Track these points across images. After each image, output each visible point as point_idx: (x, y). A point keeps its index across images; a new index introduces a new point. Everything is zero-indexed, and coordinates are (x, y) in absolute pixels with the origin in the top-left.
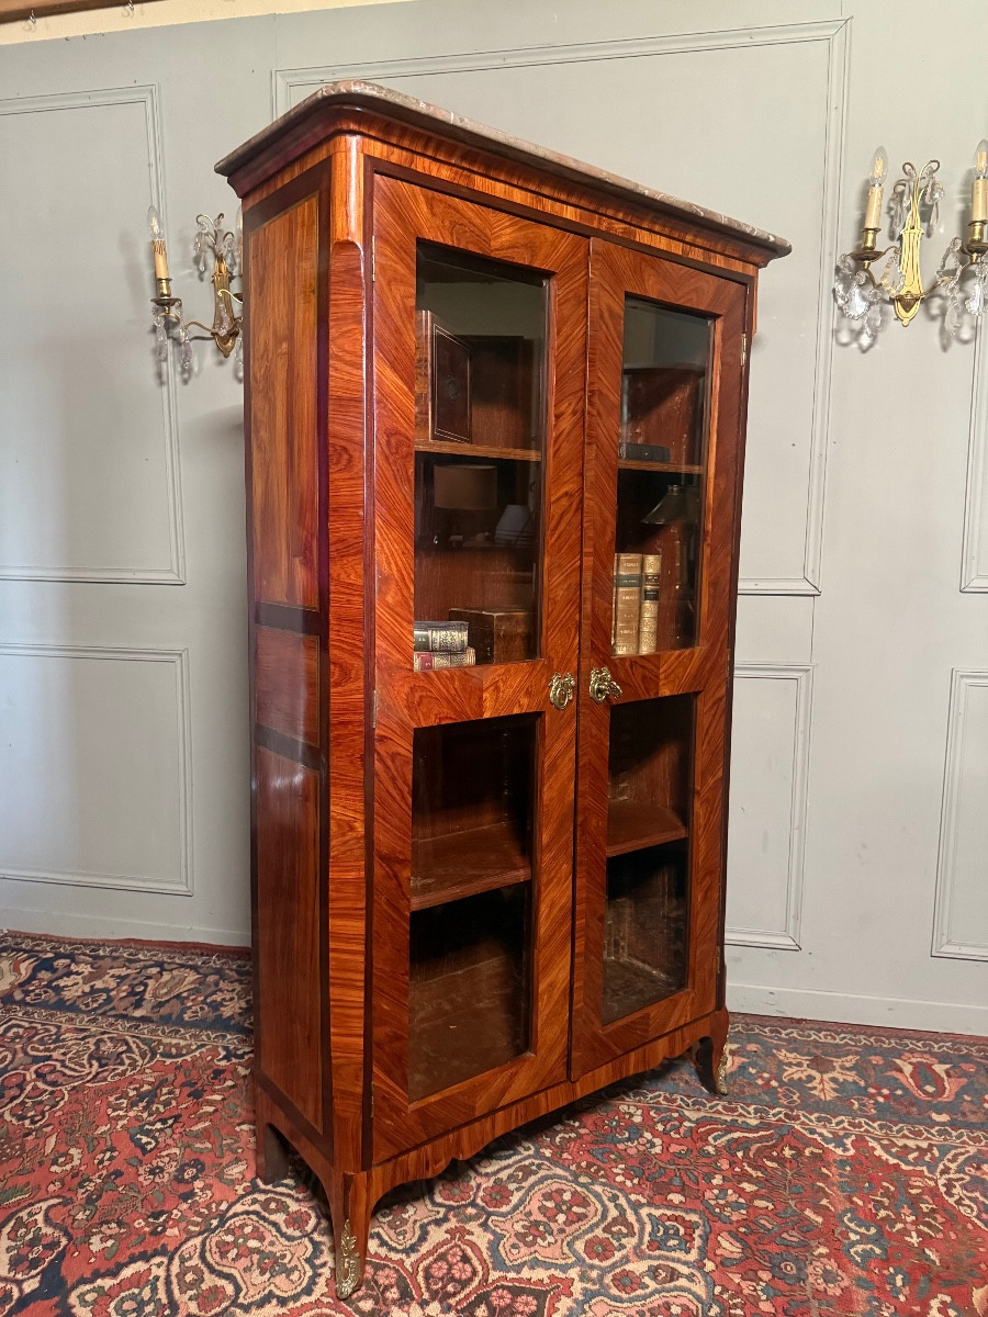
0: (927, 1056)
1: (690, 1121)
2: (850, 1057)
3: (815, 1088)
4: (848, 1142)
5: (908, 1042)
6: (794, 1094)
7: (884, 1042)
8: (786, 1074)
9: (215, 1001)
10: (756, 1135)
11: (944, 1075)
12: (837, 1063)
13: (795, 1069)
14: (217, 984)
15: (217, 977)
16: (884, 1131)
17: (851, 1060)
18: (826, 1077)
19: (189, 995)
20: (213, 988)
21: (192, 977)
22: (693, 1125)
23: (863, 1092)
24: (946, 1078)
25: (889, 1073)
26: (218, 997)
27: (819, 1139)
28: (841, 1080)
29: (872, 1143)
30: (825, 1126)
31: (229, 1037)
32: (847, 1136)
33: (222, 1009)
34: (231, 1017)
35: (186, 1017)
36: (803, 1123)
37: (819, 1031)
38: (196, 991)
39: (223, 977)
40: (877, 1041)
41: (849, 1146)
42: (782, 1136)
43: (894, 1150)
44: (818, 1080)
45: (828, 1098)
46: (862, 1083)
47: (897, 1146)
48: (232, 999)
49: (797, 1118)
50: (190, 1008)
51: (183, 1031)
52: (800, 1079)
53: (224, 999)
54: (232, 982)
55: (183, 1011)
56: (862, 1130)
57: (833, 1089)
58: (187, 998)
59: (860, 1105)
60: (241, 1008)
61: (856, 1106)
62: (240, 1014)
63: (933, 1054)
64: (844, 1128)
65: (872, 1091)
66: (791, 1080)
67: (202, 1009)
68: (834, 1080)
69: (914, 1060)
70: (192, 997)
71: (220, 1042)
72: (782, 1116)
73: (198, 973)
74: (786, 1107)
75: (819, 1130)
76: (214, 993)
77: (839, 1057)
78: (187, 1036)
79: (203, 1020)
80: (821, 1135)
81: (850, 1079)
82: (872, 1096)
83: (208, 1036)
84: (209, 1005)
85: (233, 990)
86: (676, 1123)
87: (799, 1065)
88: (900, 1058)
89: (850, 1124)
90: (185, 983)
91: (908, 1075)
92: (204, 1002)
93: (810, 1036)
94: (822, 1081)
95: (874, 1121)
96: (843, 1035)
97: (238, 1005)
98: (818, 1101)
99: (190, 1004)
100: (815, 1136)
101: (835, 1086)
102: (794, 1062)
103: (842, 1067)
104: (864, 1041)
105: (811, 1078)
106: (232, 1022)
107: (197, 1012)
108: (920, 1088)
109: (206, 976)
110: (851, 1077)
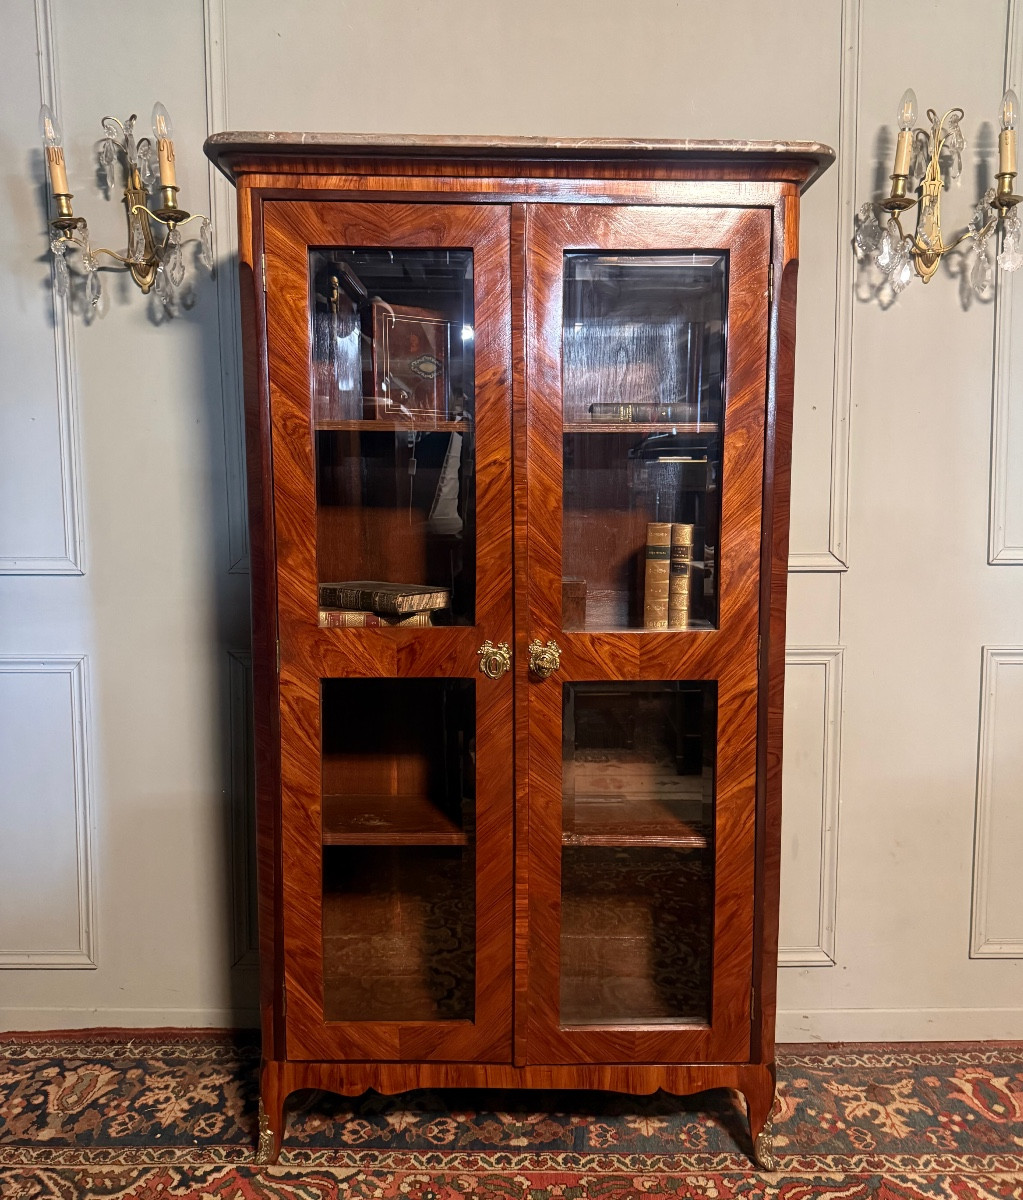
0: (980, 1070)
1: (771, 1186)
2: (904, 1082)
3: (884, 1125)
4: (946, 1185)
5: (954, 1055)
6: (866, 1135)
7: (930, 1059)
8: (848, 1111)
9: (145, 1106)
10: (847, 1193)
11: (1006, 1091)
12: (895, 1090)
13: (855, 1104)
14: (142, 1081)
15: (140, 1071)
16: (975, 1167)
17: (906, 1086)
18: (890, 1108)
19: (109, 1101)
20: (138, 1088)
21: (106, 1075)
22: (776, 1191)
23: (933, 1121)
24: (1009, 1094)
25: (951, 1096)
26: (149, 1099)
27: (915, 1187)
28: (907, 1111)
29: (972, 1184)
30: (914, 1171)
31: (178, 1153)
32: (941, 1178)
33: (158, 1115)
34: (173, 1125)
35: (113, 1132)
36: (889, 1170)
37: (860, 1054)
38: (116, 1094)
39: (148, 1071)
40: (924, 1059)
41: (949, 1191)
42: (876, 1190)
43: (996, 1188)
44: (883, 1114)
45: (903, 1135)
46: (930, 1112)
47: (996, 1183)
48: (167, 1099)
49: (880, 1165)
50: (114, 1118)
51: (113, 1154)
52: (864, 1115)
53: (157, 1101)
54: (162, 1076)
55: (107, 1125)
56: (953, 1169)
57: (903, 1123)
58: (107, 1105)
59: (937, 1137)
60: (182, 1110)
61: (935, 1140)
62: (183, 1118)
63: (986, 1068)
64: (934, 1170)
65: (943, 1119)
66: (855, 1118)
67: (131, 1118)
68: (899, 1112)
69: (969, 1077)
70: (113, 1104)
71: (168, 1162)
72: (864, 1164)
73: (113, 1069)
74: (865, 1153)
75: (911, 1176)
76: (142, 1093)
77: (893, 1083)
78: (121, 1159)
79: (137, 1134)
80: (914, 1182)
81: (916, 1108)
82: (945, 1126)
83: (149, 1155)
84: (140, 1111)
85: (166, 1087)
86: (757, 1191)
87: (857, 1098)
88: (954, 1076)
89: (939, 1163)
90: (99, 1085)
91: (970, 1094)
92: (131, 1108)
93: (853, 1062)
94: (888, 1115)
95: (960, 1156)
96: (886, 1057)
97: (177, 1108)
98: (894, 1140)
99: (113, 1113)
100: (909, 1185)
101: (903, 1119)
102: (850, 1095)
103: (901, 1094)
104: (911, 1061)
105: (875, 1114)
106: (177, 1132)
107: (124, 1123)
108: (990, 1109)
109: (124, 1071)
110: (915, 1105)
